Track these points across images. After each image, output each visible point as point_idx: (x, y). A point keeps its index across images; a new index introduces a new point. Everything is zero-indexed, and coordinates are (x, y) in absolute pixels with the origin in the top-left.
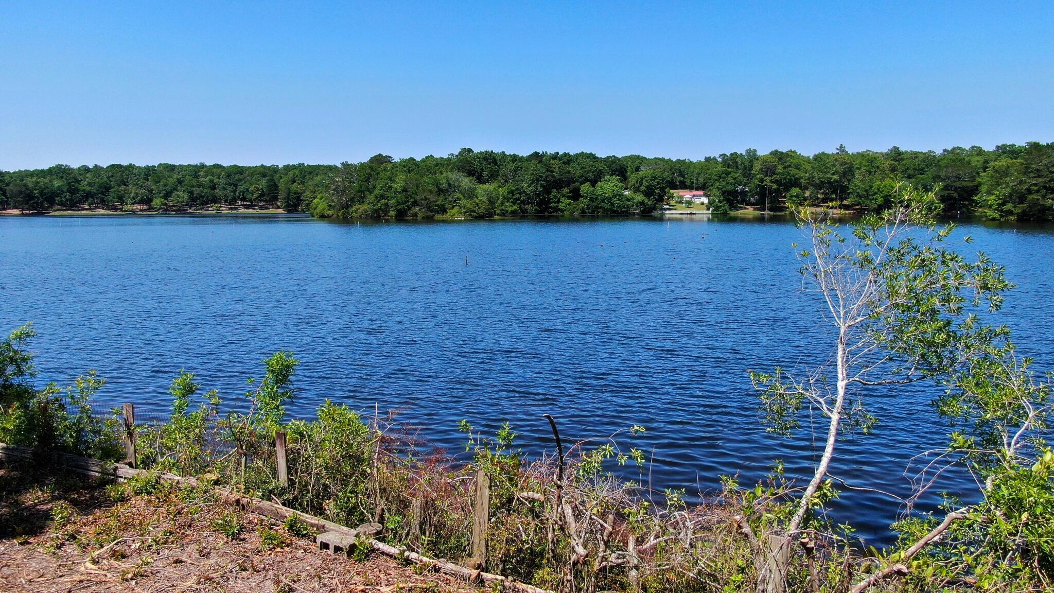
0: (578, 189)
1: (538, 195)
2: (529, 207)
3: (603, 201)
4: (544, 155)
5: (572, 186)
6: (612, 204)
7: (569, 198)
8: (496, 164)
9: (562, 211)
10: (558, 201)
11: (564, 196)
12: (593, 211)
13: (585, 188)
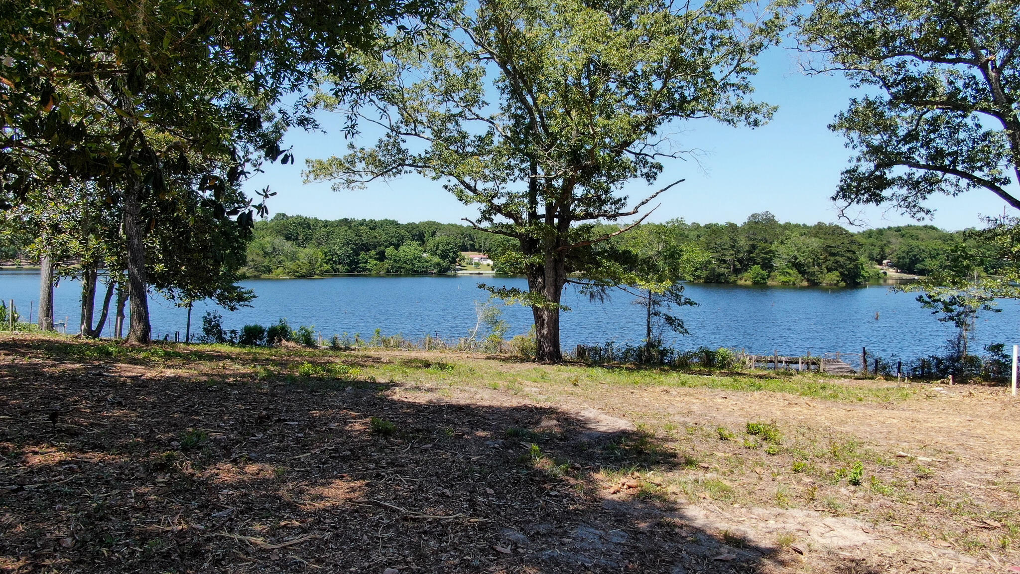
0: (383, 252)
1: (349, 256)
2: (340, 267)
3: (405, 263)
4: (352, 221)
5: (379, 249)
6: (413, 265)
7: (376, 259)
8: (310, 229)
9: (370, 270)
10: (366, 262)
11: (371, 257)
12: (397, 271)
13: (389, 251)
